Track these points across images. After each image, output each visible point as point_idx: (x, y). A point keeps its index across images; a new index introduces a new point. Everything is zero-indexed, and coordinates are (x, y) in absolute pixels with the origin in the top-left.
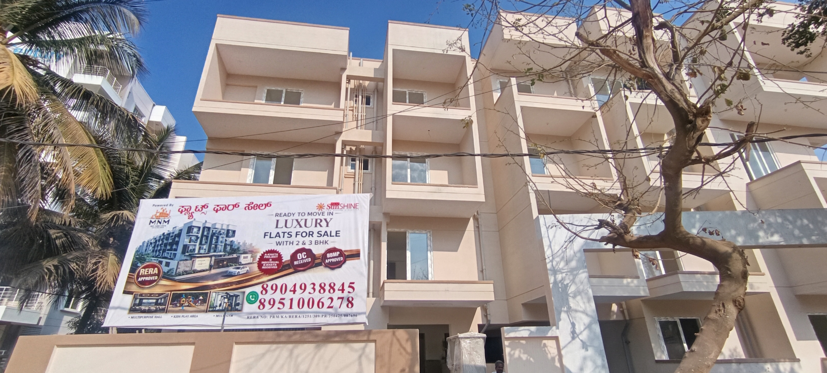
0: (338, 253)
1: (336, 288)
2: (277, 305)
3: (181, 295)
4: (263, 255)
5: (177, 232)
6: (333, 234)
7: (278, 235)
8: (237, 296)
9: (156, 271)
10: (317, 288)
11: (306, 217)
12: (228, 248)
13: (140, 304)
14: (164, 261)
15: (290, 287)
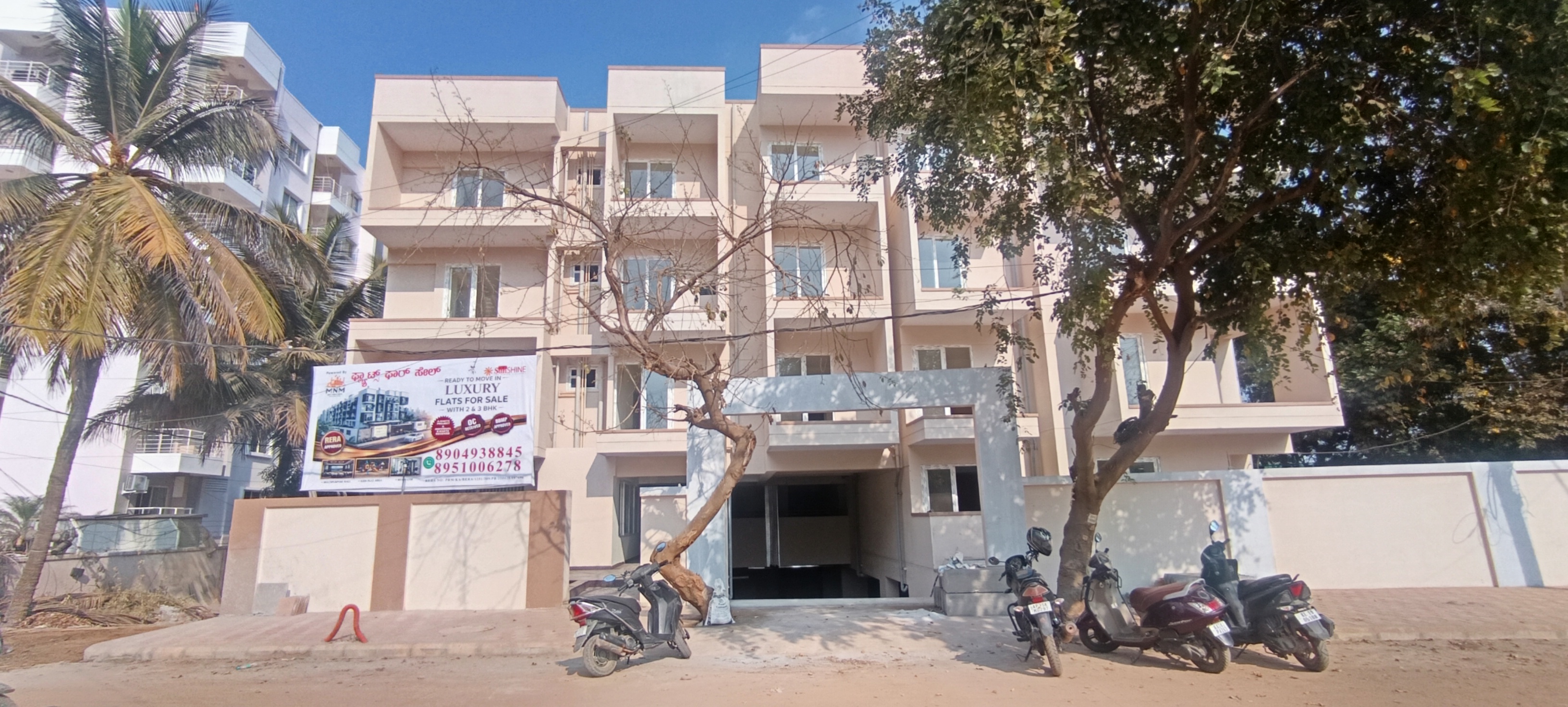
0: (506, 418)
1: (505, 452)
2: (451, 469)
3: (364, 461)
4: (436, 422)
5: (353, 401)
6: (501, 399)
7: (448, 402)
8: (415, 462)
9: (339, 439)
10: (487, 452)
11: (474, 382)
12: (403, 416)
13: (330, 470)
14: (345, 429)
15: (462, 452)
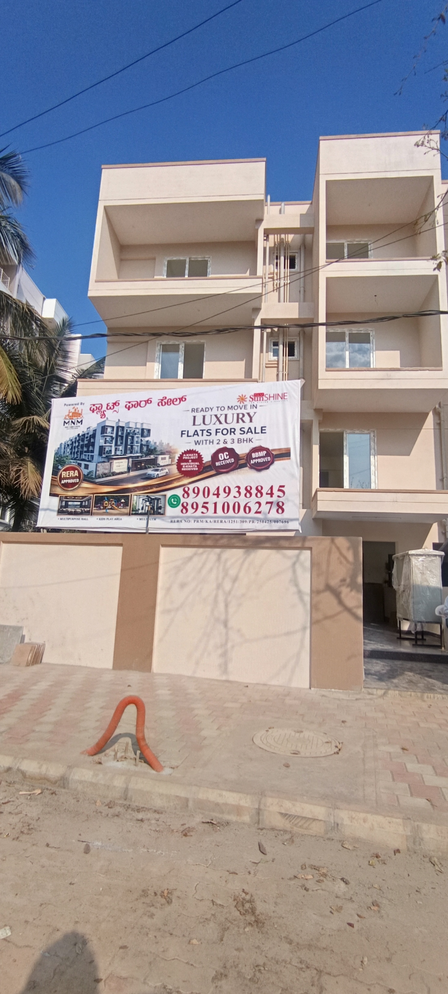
0: (265, 452)
1: (264, 491)
2: (200, 509)
3: (102, 498)
4: (181, 456)
5: (91, 433)
6: (258, 430)
7: (196, 433)
8: (158, 499)
9: (76, 474)
10: (243, 491)
11: (226, 411)
12: (145, 449)
13: (67, 506)
14: (83, 463)
15: (213, 490)
